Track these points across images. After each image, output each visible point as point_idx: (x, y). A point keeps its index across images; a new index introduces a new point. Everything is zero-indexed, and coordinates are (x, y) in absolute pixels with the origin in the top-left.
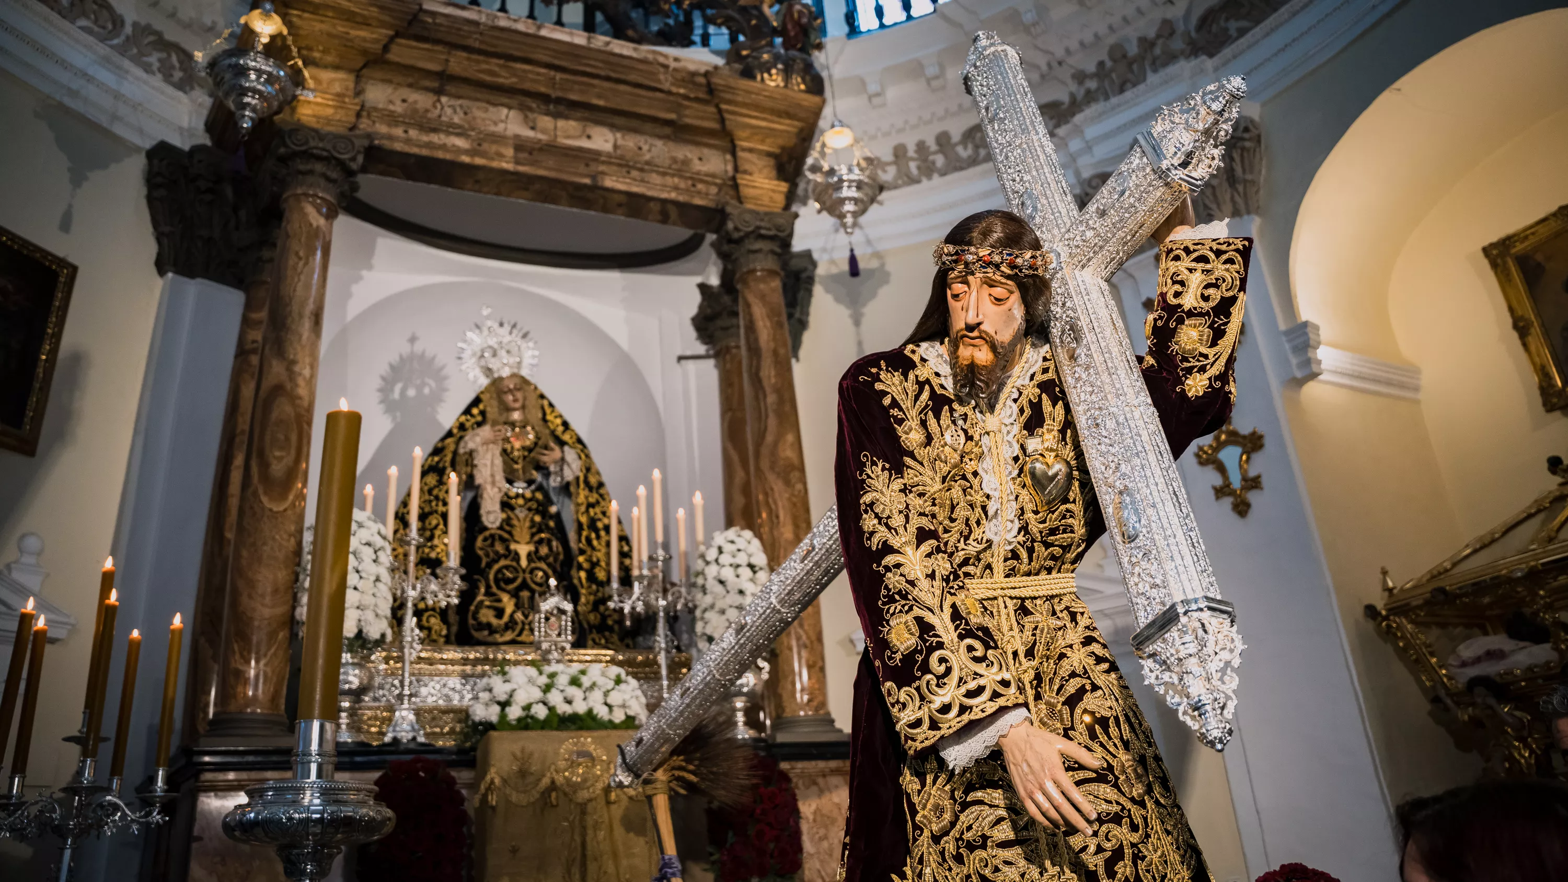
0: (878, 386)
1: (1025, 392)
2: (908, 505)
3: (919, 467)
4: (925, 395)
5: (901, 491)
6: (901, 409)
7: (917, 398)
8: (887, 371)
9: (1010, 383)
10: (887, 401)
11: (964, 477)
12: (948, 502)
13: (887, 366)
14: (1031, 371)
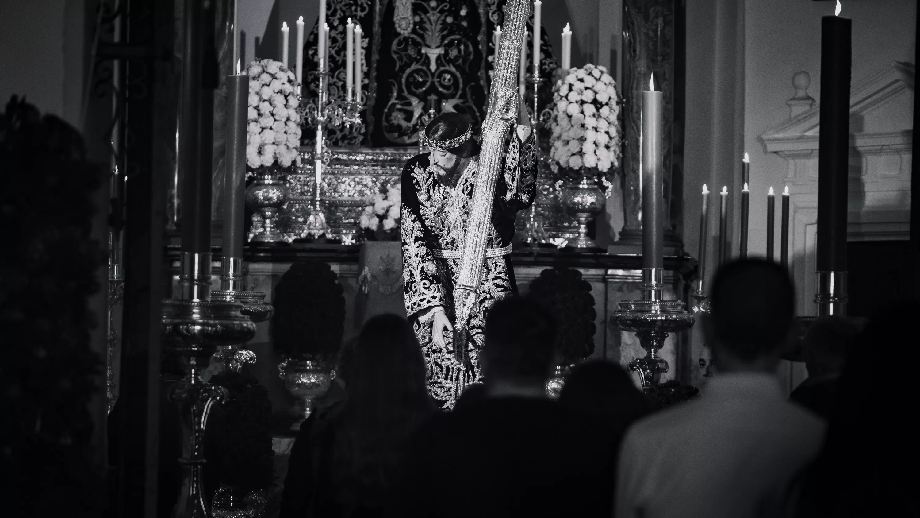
0: (413, 175)
1: (469, 180)
2: (413, 227)
3: (426, 208)
4: (431, 179)
5: (412, 221)
6: (419, 186)
7: (428, 180)
8: (419, 167)
9: (462, 176)
10: (414, 182)
11: (445, 212)
12: (440, 221)
13: (419, 165)
14: (473, 171)
